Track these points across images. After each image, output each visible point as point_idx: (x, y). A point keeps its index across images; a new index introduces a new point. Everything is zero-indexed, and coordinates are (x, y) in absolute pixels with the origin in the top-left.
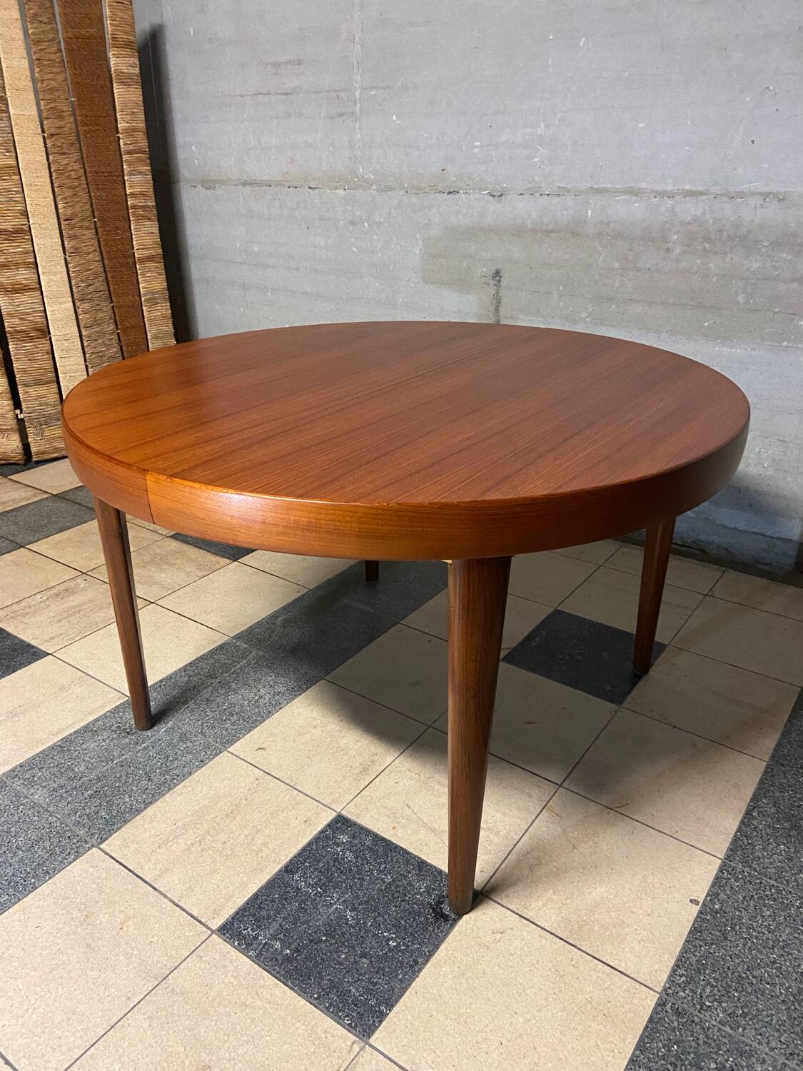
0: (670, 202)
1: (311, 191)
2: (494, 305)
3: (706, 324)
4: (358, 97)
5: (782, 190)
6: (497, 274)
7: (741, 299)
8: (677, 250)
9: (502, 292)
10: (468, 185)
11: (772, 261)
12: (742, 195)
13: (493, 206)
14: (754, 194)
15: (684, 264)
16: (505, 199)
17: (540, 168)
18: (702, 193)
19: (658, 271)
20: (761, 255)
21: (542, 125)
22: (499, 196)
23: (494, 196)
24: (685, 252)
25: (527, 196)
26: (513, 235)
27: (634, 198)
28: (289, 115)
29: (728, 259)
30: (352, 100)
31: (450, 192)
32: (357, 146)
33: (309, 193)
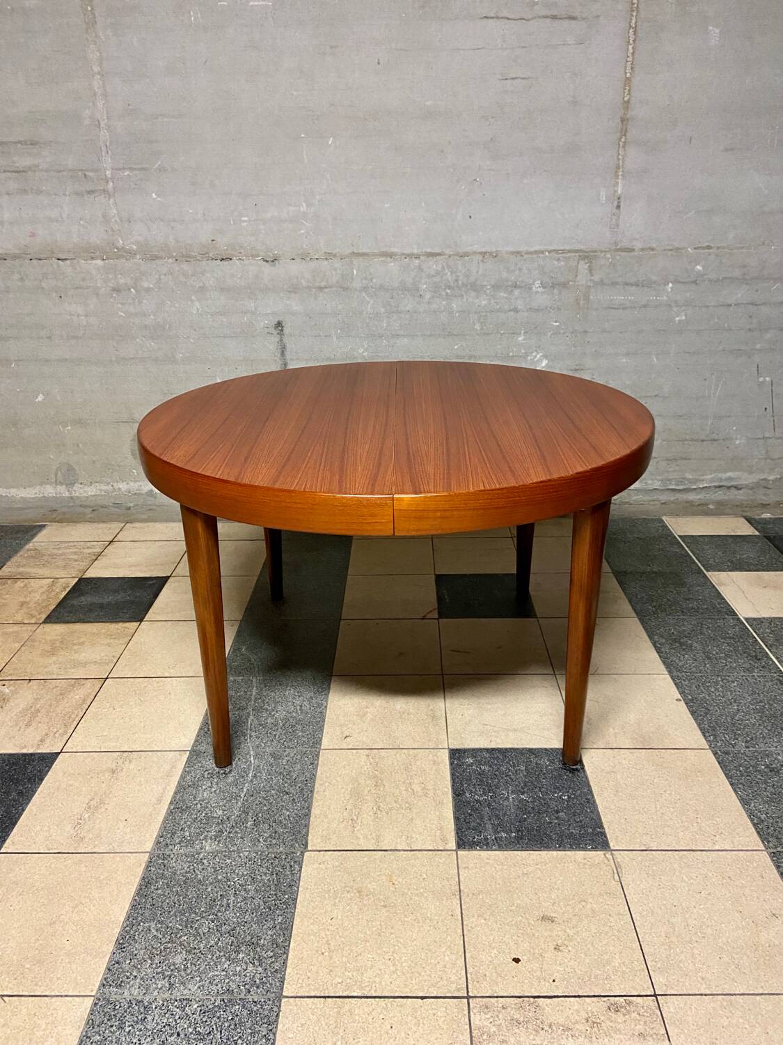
0: (417, 261)
1: (60, 262)
2: (279, 350)
3: (456, 347)
4: (110, 176)
5: (494, 250)
6: (279, 325)
7: (477, 327)
8: (428, 296)
9: (286, 340)
10: (240, 253)
11: (495, 299)
12: (467, 254)
13: (267, 268)
14: (475, 253)
15: (434, 306)
16: (279, 263)
17: (306, 238)
18: (439, 254)
19: (415, 312)
20: (486, 295)
21: (304, 204)
22: (273, 261)
23: (267, 261)
25: (298, 260)
26: (289, 292)
27: (389, 259)
28: (25, 191)
29: (465, 300)
30: (102, 179)
31: (223, 259)
32: (113, 220)
33: (58, 264)
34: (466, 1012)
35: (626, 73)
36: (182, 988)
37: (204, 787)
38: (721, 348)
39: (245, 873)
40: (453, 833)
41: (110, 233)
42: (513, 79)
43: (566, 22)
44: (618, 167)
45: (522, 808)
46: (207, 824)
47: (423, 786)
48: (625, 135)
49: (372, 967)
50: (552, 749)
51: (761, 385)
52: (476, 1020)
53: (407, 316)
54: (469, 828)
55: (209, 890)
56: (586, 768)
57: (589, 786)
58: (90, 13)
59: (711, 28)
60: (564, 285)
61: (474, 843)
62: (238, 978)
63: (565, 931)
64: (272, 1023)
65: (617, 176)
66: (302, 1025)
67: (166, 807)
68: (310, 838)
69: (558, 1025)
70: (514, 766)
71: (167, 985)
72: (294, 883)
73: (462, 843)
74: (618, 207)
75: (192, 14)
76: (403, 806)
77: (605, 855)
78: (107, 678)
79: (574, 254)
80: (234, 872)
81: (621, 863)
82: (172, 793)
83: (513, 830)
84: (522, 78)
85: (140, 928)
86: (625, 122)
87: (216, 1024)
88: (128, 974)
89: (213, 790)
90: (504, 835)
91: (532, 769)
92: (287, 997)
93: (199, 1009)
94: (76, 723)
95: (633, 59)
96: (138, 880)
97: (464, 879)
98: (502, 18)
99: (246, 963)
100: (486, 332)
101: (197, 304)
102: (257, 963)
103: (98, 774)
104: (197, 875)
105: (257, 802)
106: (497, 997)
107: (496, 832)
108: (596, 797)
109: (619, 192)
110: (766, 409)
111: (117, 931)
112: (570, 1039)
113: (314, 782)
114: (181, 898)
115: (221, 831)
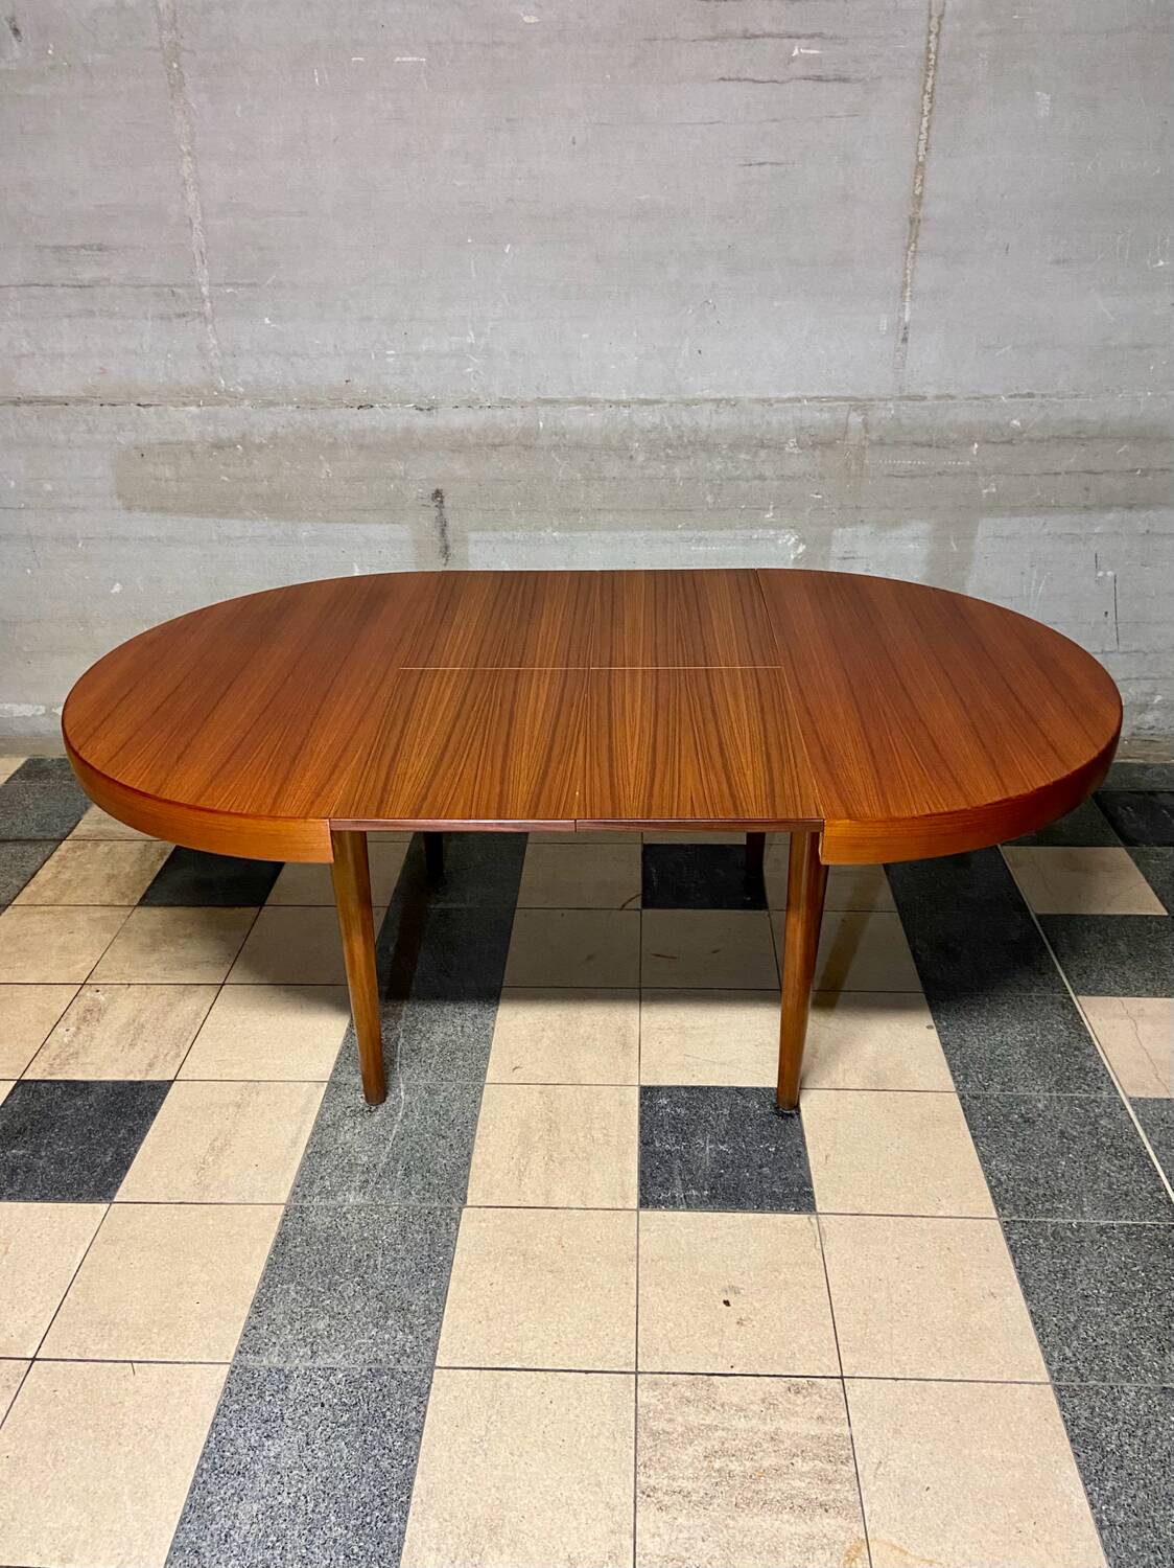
0: (626, 411)
1: (141, 408)
2: (439, 530)
3: (679, 525)
4: (206, 294)
5: (732, 396)
6: (438, 494)
7: (709, 499)
8: (641, 458)
9: (448, 514)
10: (384, 398)
11: (733, 462)
12: (695, 402)
13: (421, 421)
14: (706, 400)
15: (650, 471)
16: (437, 412)
17: (474, 378)
18: (657, 402)
19: (624, 479)
20: (722, 457)
21: (471, 333)
22: (429, 410)
23: (421, 410)
24: (649, 459)
25: (463, 408)
27: (588, 408)
28: (91, 313)
29: (691, 463)
30: (196, 298)
31: (361, 407)
32: (212, 354)
33: (138, 413)
34: (633, 1388)
35: (918, 156)
36: (326, 1356)
37: (346, 1128)
38: (1046, 530)
39: (395, 1231)
40: (636, 1190)
41: (209, 370)
42: (760, 164)
43: (835, 86)
44: (905, 285)
45: (720, 1160)
46: (351, 1172)
47: (605, 1131)
48: (915, 242)
49: (534, 1337)
50: (764, 1088)
51: (1098, 581)
52: (643, 1398)
53: (614, 484)
54: (655, 1184)
55: (354, 1248)
56: (803, 1113)
57: (803, 1136)
58: (175, 72)
59: (1039, 93)
60: (829, 445)
61: (659, 1201)
62: (386, 1347)
63: (752, 1304)
64: (423, 1394)
65: (903, 297)
66: (455, 1397)
67: (302, 1151)
68: (469, 1192)
69: (732, 1405)
70: (716, 1109)
71: (310, 1353)
72: (449, 1243)
73: (644, 1203)
74: (905, 340)
75: (316, 74)
76: (580, 1156)
77: (809, 1218)
78: (223, 984)
79: (843, 403)
80: (382, 1229)
81: (826, 1229)
82: (308, 1134)
83: (707, 1187)
84: (772, 164)
85: (278, 1291)
86: (916, 224)
87: (362, 1395)
88: (266, 1341)
89: (357, 1131)
90: (694, 1193)
91: (737, 1113)
92: (440, 1368)
93: (344, 1379)
94: (189, 1043)
95: (928, 136)
96: (273, 1235)
97: (645, 1243)
98: (745, 80)
99: (396, 1331)
100: (722, 506)
101: (326, 465)
102: (407, 1331)
103: (221, 1108)
104: (340, 1232)
105: (408, 1147)
106: (668, 1373)
107: (686, 1189)
108: (808, 1149)
109: (906, 320)
110: (1106, 613)
111: (252, 1292)
112: (742, 1420)
113: (476, 1125)
114: (323, 1257)
115: (367, 1181)
